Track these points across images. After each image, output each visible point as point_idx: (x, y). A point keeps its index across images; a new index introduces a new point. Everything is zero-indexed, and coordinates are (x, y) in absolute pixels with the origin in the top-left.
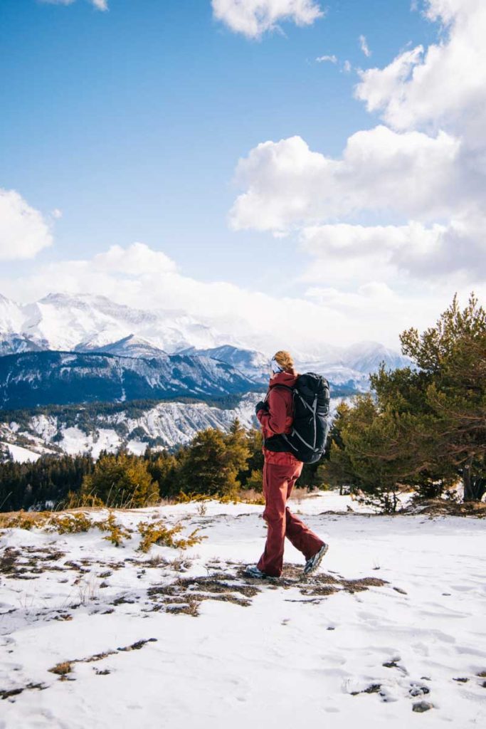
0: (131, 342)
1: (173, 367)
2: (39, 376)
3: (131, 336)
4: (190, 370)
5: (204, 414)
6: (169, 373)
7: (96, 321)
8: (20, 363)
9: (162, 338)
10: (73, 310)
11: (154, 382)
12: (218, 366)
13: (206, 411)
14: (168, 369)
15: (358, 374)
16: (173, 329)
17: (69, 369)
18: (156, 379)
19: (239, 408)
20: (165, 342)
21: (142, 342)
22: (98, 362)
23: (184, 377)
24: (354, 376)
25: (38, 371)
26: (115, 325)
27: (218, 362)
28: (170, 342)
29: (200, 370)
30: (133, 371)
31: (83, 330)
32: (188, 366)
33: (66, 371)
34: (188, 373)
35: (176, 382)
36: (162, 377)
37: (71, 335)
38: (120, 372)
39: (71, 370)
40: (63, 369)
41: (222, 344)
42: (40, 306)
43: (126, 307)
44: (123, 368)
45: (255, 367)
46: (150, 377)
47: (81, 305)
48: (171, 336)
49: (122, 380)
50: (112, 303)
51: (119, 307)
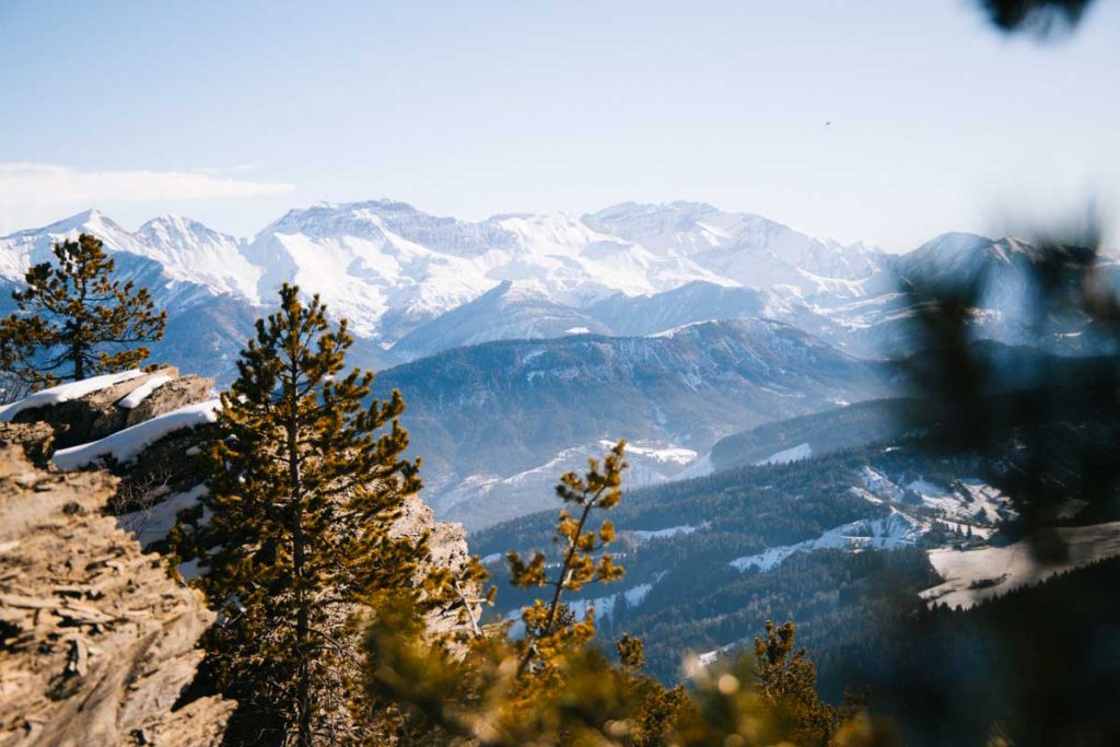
3: (505, 285)
7: (400, 258)
12: (778, 333)
27: (777, 327)
31: (383, 282)
33: (536, 379)
39: (546, 374)
47: (363, 229)
48: (559, 274)
50: (423, 215)
51: (437, 222)
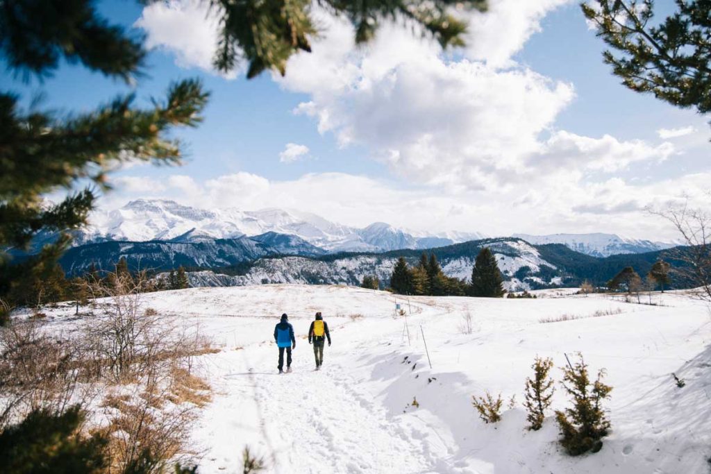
0: (193, 234)
1: (219, 248)
2: (100, 264)
3: (193, 230)
4: (232, 250)
5: (208, 280)
6: (215, 254)
7: (167, 220)
8: (83, 254)
9: (220, 230)
10: (148, 212)
11: (201, 262)
12: (257, 245)
13: (210, 277)
14: (214, 251)
15: (373, 246)
16: (229, 223)
17: (126, 256)
18: (203, 259)
19: (250, 274)
20: (223, 233)
21: (202, 234)
22: (152, 248)
23: (227, 255)
24: (369, 248)
25: (99, 260)
26: (181, 222)
27: (256, 242)
28: (227, 233)
29: (241, 250)
30: (183, 254)
31: (157, 228)
32: (231, 247)
33: (123, 258)
34: (231, 253)
35: (220, 260)
36: (208, 257)
37: (147, 232)
38: (172, 255)
39: (129, 256)
40: (121, 257)
41: (267, 231)
42: (121, 211)
43: (191, 208)
44: (175, 252)
45: (293, 247)
46: (198, 258)
47: (155, 209)
48: (227, 228)
49: (173, 262)
50: (180, 206)
51: (185, 208)
